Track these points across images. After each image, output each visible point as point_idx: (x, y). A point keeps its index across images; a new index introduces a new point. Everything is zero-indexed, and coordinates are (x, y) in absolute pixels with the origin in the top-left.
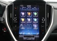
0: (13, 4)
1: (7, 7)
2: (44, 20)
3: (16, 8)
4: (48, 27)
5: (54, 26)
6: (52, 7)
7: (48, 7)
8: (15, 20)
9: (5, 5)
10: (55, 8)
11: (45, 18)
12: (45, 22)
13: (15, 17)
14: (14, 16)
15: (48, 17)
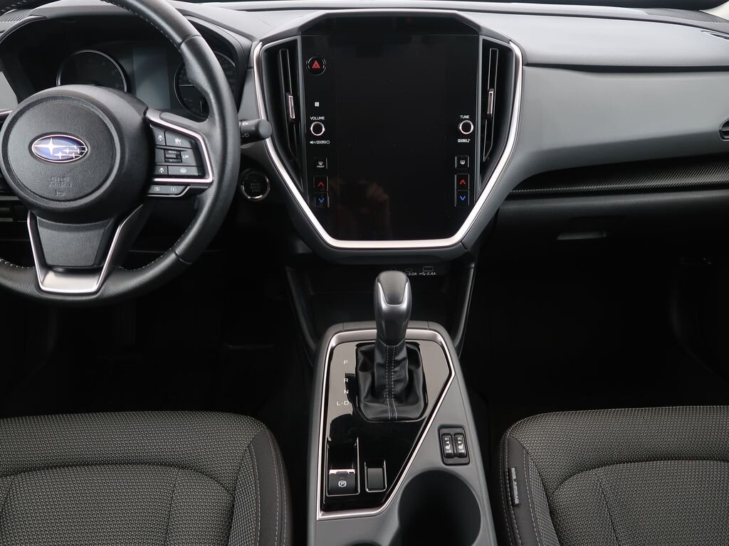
0: (299, 38)
1: (257, 51)
2: (466, 127)
3: (316, 65)
4: (487, 169)
5: (520, 158)
6: (517, 51)
7: (494, 53)
8: (317, 129)
9: (245, 42)
10: (531, 60)
11: (473, 119)
12: (472, 136)
13: (317, 112)
14: (311, 111)
15: (491, 110)
